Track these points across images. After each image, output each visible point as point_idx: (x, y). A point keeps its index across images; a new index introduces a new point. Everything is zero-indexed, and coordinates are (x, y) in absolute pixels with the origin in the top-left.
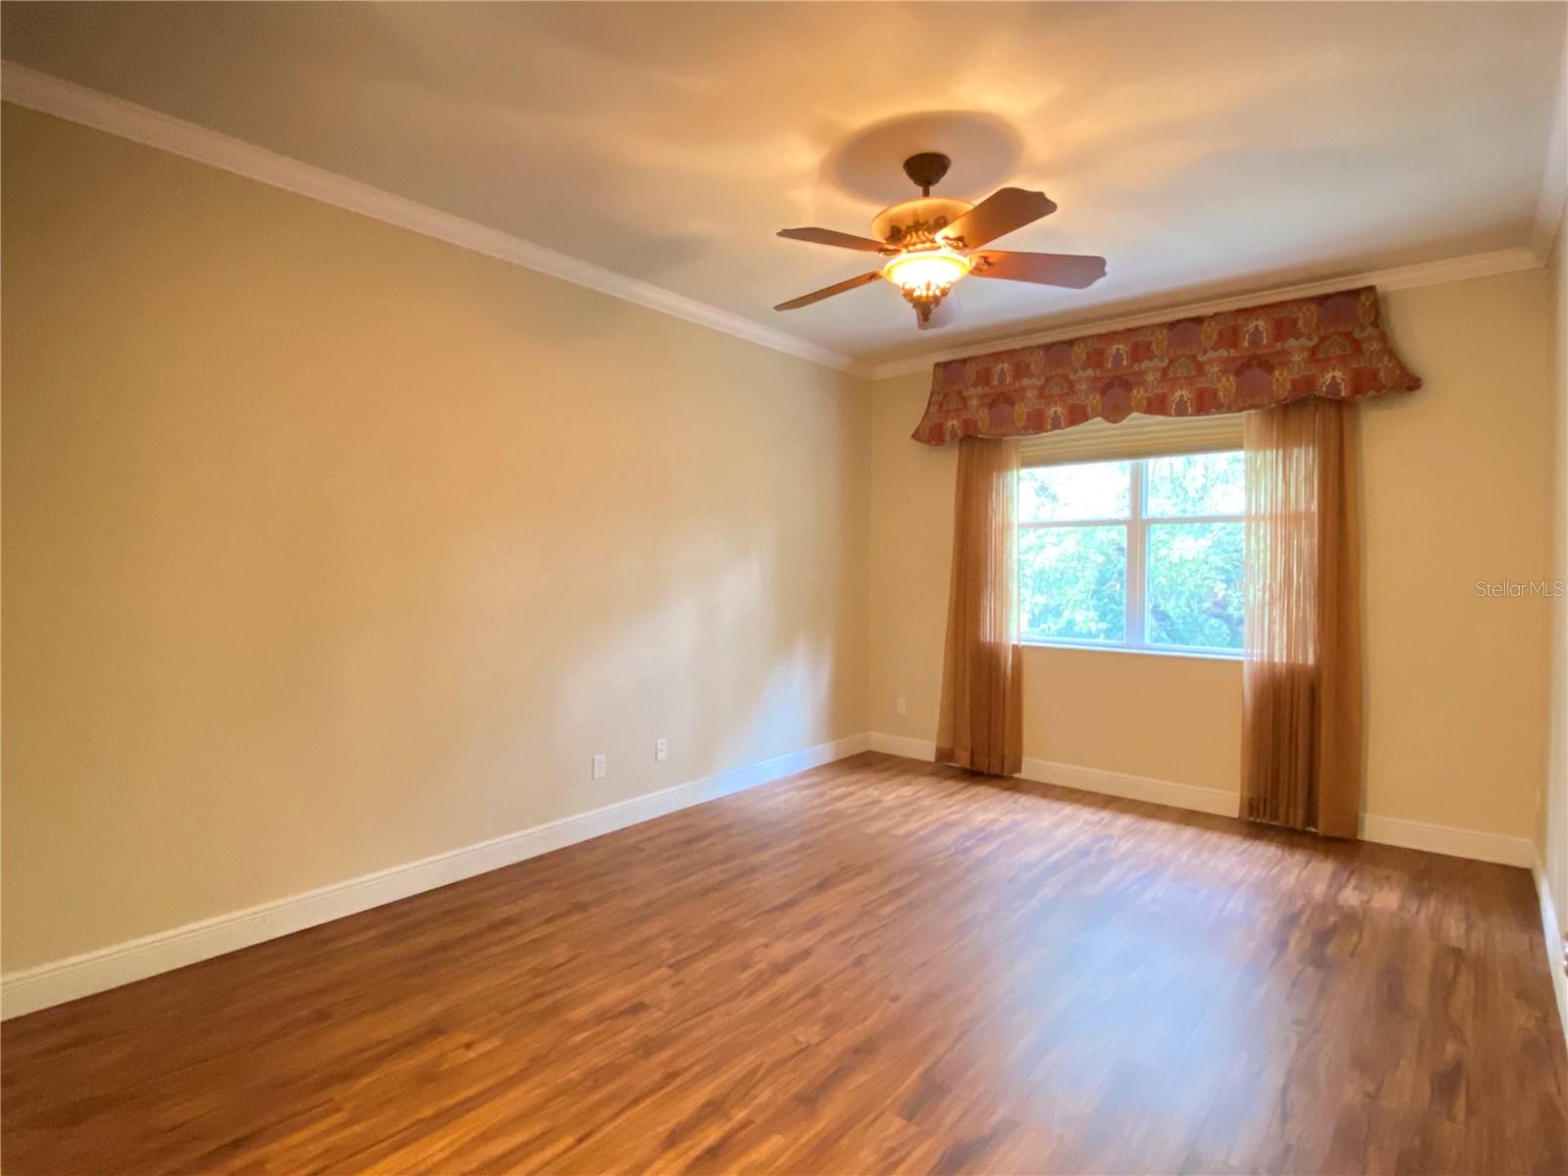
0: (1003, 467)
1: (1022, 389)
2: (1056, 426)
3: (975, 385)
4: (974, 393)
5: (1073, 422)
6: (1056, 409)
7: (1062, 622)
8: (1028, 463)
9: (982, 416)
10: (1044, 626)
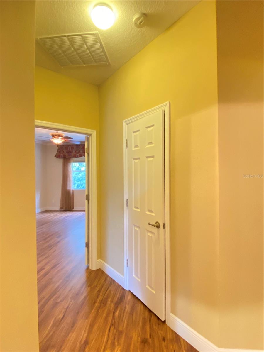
0: (70, 162)
1: (73, 151)
2: (78, 157)
3: (65, 149)
4: (65, 151)
5: (80, 157)
6: (78, 155)
7: (82, 187)
8: (74, 162)
9: (67, 154)
10: (79, 187)
